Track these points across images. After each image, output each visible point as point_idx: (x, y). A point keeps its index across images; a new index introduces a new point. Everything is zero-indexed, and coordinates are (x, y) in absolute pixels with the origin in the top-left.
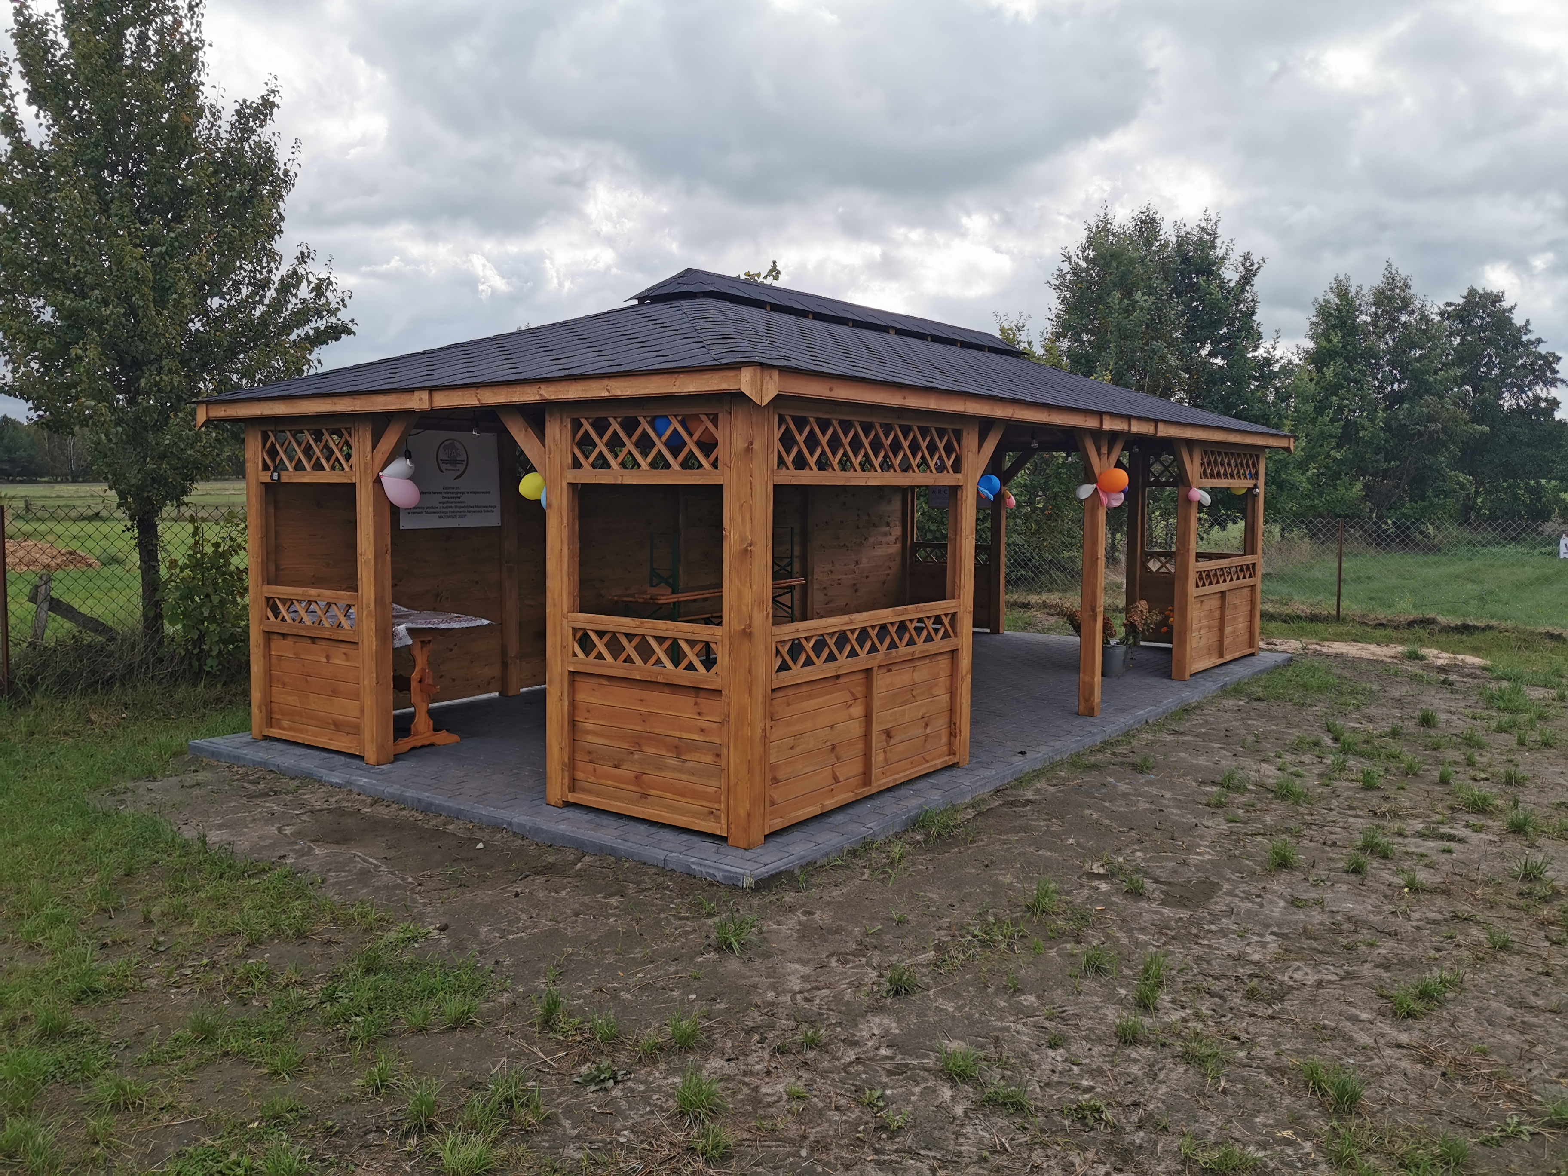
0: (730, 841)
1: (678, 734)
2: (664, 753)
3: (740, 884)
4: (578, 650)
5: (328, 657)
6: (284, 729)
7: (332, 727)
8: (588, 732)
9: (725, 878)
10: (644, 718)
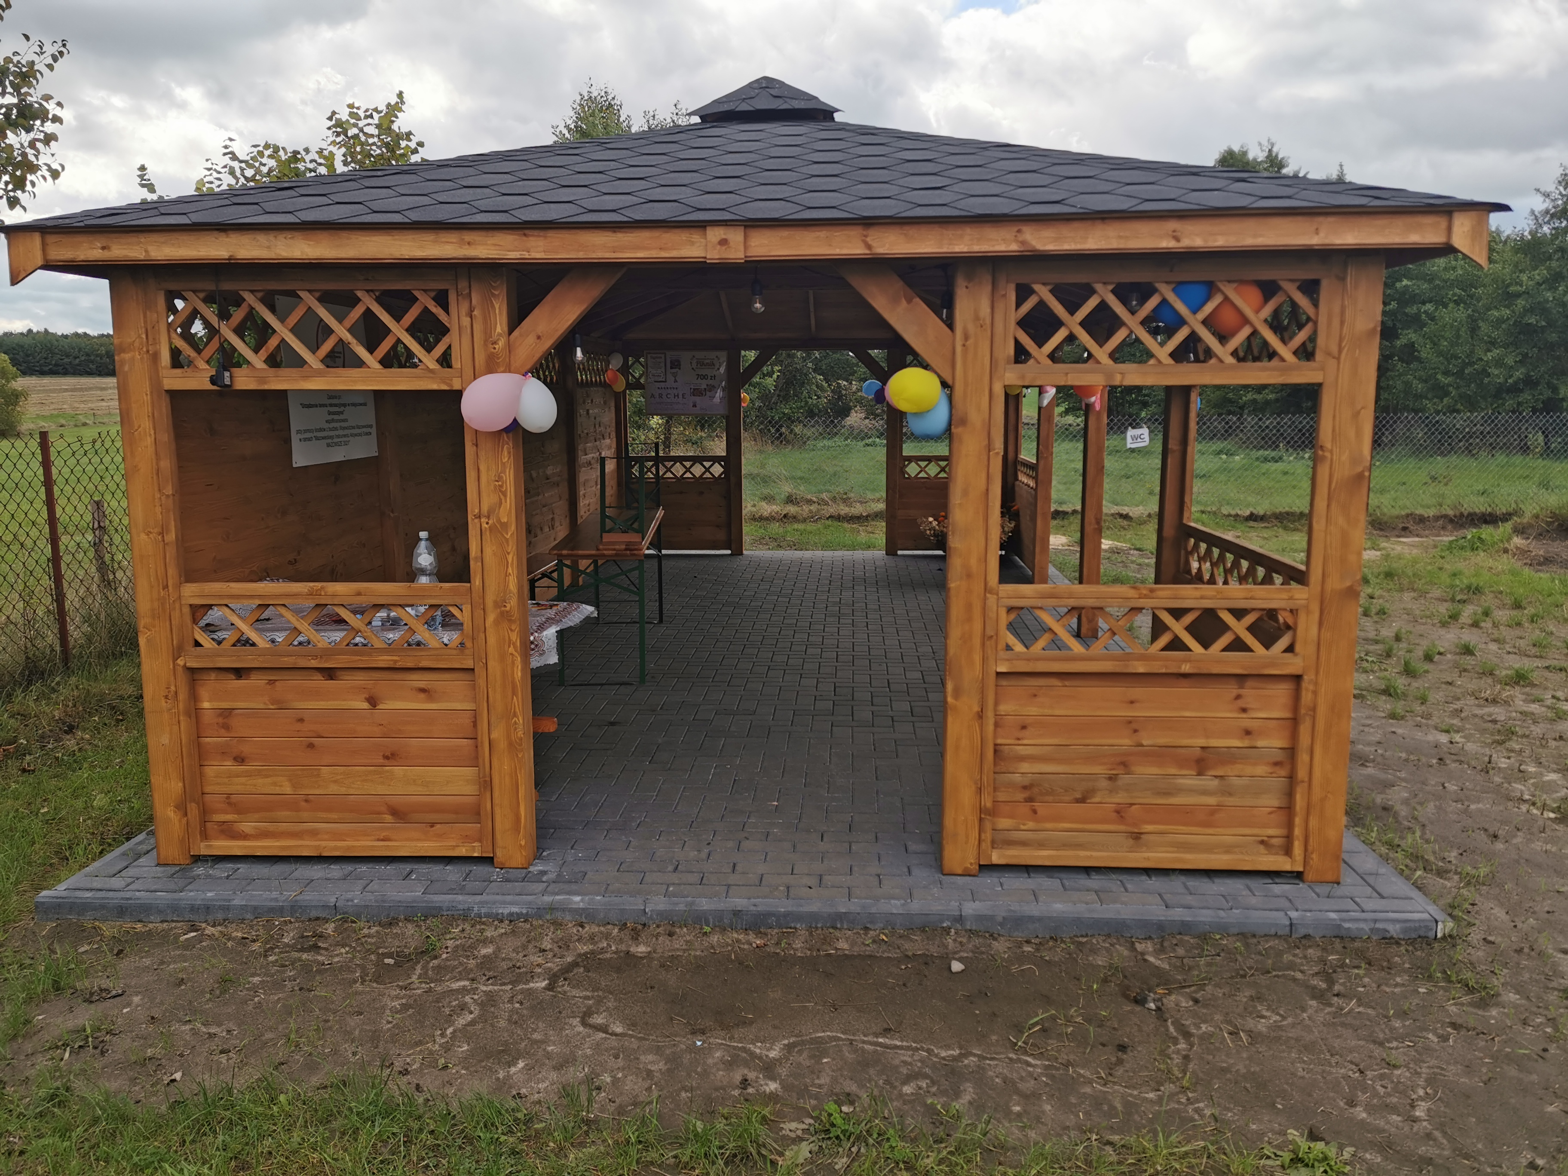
0: (1309, 876)
1: (1202, 742)
2: (1173, 771)
3: (1431, 934)
4: (1011, 639)
5: (373, 702)
6: (245, 837)
7: (389, 818)
8: (1023, 758)
9: (1405, 930)
10: (1133, 726)
